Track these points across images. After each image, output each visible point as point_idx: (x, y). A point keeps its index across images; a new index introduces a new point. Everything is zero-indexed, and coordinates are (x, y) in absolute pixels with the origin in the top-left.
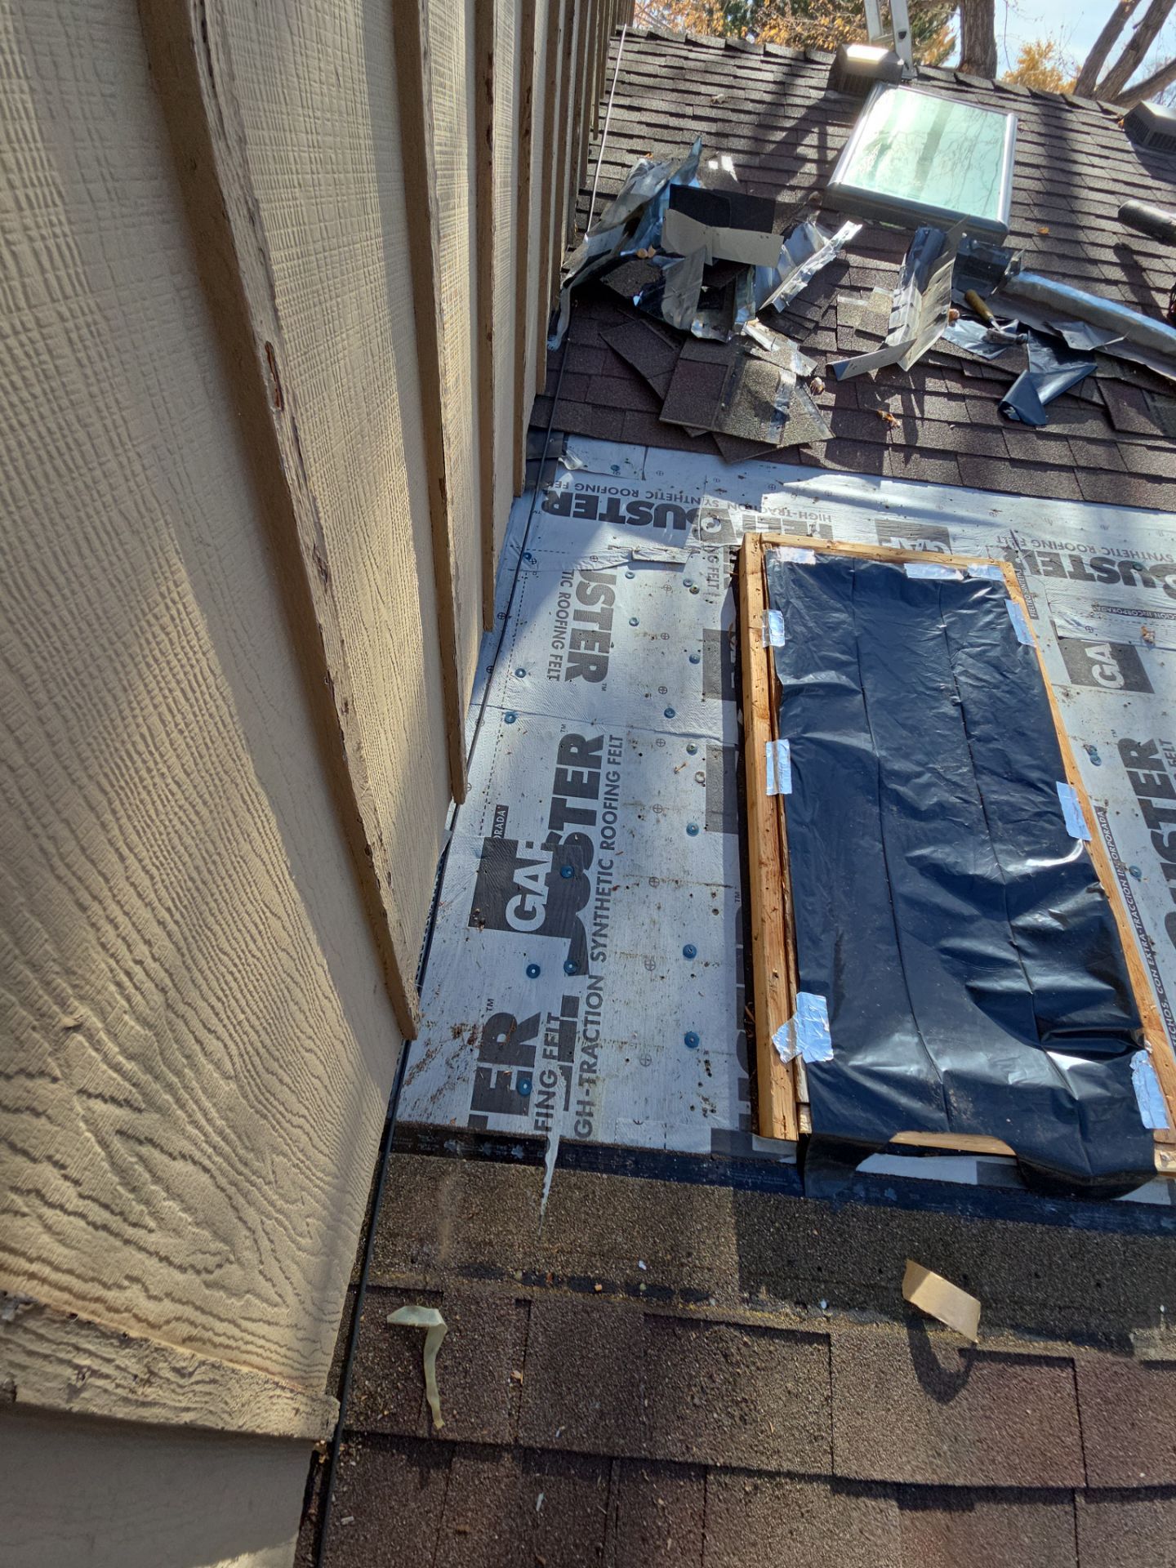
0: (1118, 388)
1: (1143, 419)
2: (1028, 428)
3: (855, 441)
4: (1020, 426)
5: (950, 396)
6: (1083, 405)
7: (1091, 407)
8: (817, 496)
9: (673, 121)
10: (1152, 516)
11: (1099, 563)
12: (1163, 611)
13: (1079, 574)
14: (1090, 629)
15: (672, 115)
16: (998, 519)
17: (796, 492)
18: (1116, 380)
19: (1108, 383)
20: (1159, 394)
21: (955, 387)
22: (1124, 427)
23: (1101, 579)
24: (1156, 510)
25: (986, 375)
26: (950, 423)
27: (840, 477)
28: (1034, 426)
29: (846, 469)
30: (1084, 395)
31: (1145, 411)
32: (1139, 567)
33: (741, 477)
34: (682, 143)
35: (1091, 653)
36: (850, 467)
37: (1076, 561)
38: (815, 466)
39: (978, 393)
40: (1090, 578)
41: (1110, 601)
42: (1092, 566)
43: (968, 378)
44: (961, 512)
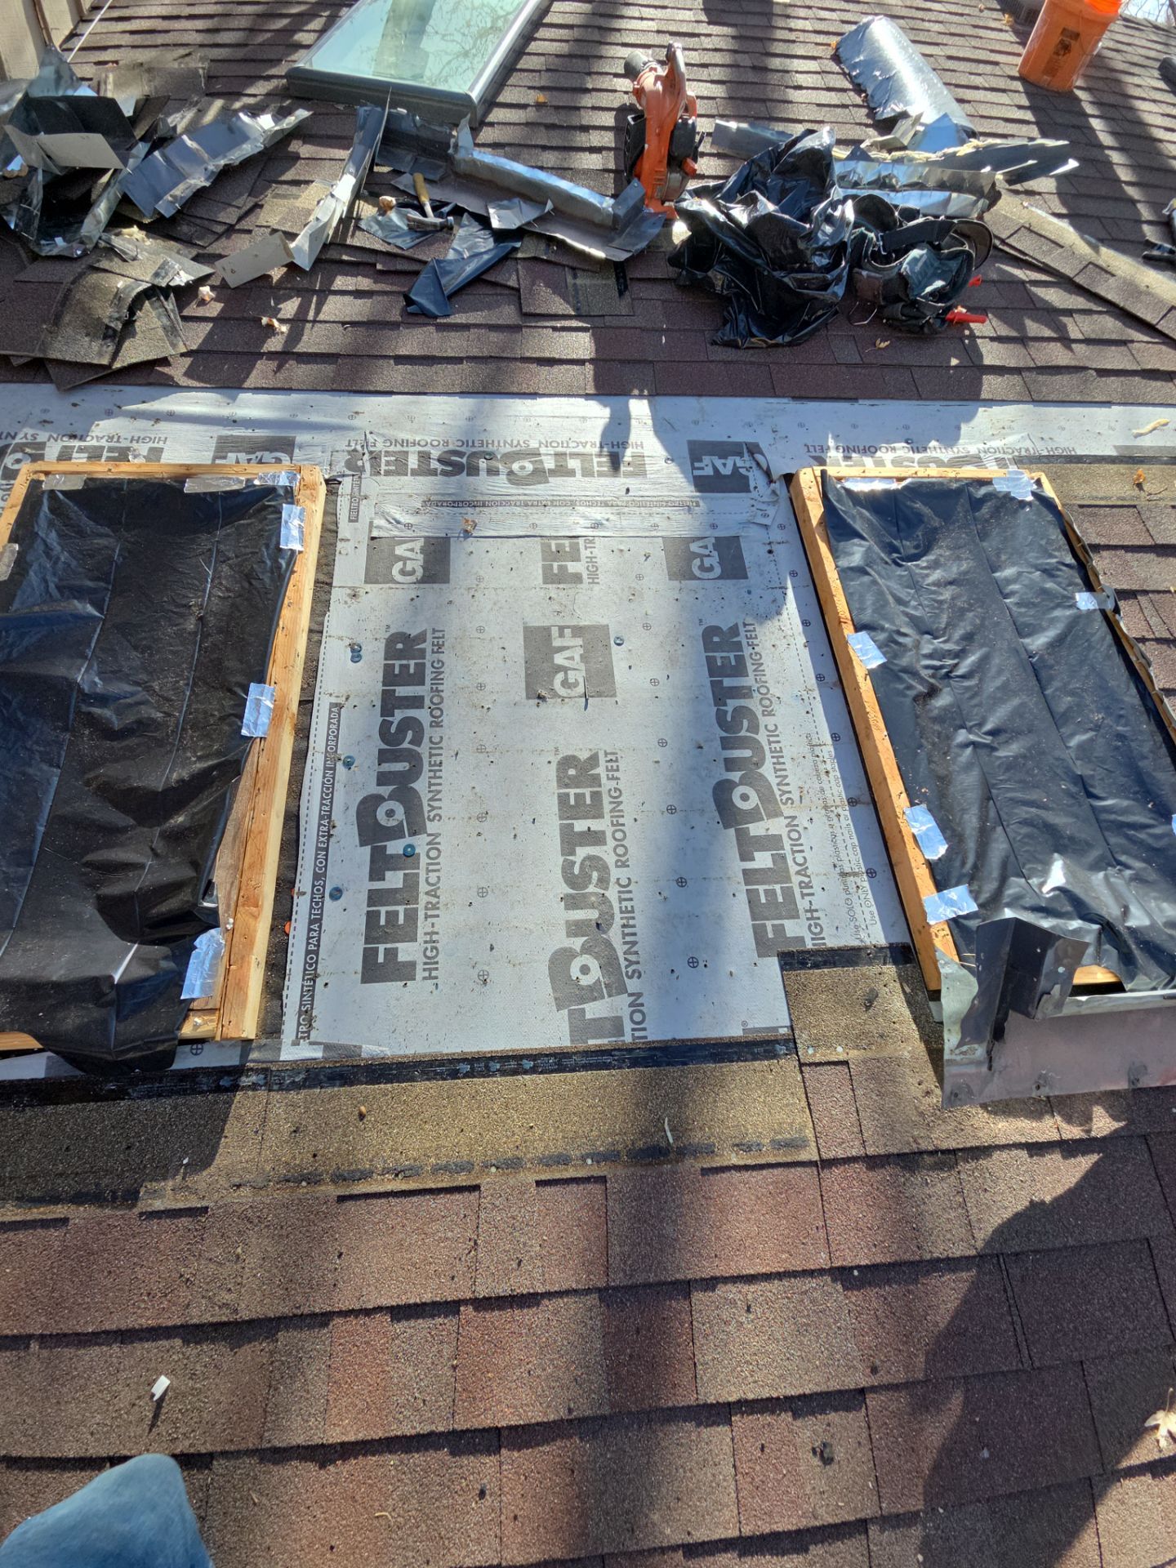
0: (538, 267)
1: (557, 299)
2: (427, 320)
3: (226, 353)
4: (421, 320)
5: (358, 294)
6: (499, 290)
7: (507, 292)
8: (157, 418)
9: (165, 25)
10: (529, 402)
11: (447, 456)
12: (498, 498)
13: (424, 470)
14: (409, 526)
15: (164, 18)
16: (356, 422)
17: (135, 416)
18: (535, 259)
19: (527, 263)
20: (584, 270)
21: (364, 283)
22: (532, 310)
23: (445, 473)
24: (534, 395)
25: (399, 267)
26: (343, 323)
27: (193, 394)
28: (436, 317)
29: (202, 385)
30: (500, 279)
31: (560, 290)
32: (490, 456)
33: (75, 405)
34: (163, 45)
35: (400, 551)
36: (209, 383)
37: (424, 457)
38: (169, 385)
39: (388, 288)
40: (434, 473)
41: (443, 495)
42: (439, 460)
43: (382, 272)
44: (315, 418)
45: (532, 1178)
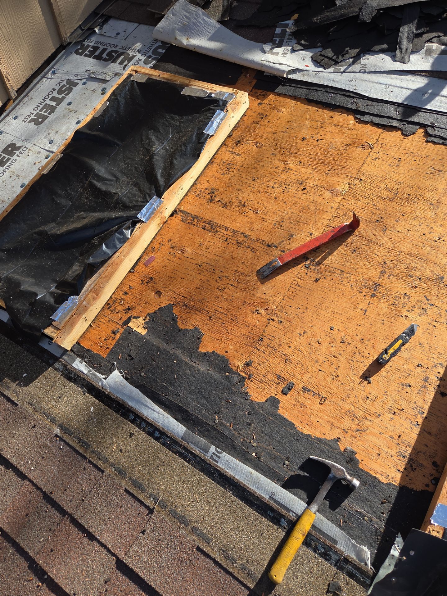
45: (125, 485)
